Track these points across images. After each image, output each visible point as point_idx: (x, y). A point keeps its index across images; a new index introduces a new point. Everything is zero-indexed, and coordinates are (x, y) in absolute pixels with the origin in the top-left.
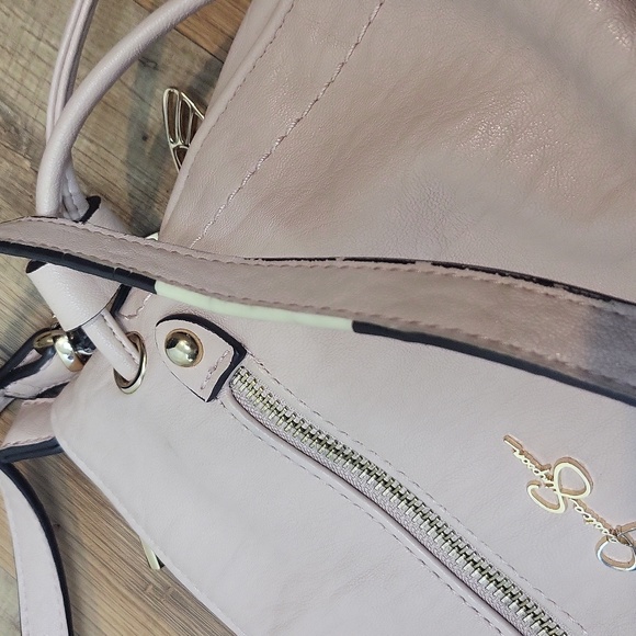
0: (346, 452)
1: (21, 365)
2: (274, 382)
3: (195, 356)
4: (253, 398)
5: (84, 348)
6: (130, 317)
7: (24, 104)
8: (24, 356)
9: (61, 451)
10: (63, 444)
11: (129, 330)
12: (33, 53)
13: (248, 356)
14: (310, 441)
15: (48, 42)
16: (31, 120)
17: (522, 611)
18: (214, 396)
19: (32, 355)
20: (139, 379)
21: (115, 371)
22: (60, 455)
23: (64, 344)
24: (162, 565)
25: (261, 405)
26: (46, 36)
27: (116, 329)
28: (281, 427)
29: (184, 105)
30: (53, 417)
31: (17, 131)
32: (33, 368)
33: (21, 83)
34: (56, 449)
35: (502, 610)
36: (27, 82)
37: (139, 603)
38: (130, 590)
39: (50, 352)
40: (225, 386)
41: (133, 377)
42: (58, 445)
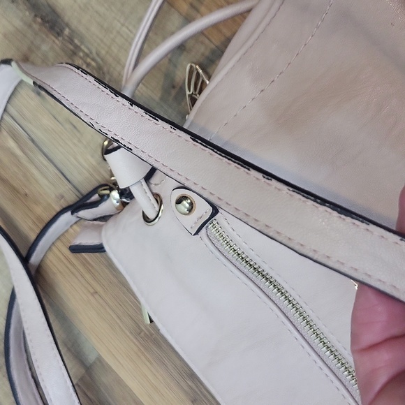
0: (264, 273)
1: (89, 201)
2: (231, 230)
3: (190, 210)
4: (218, 237)
5: (126, 198)
6: (155, 185)
7: (110, 60)
8: (91, 197)
9: (105, 251)
10: (106, 248)
11: (154, 191)
12: (118, 32)
13: (219, 214)
14: (245, 264)
15: (128, 28)
16: (112, 69)
17: (346, 373)
18: (197, 233)
19: (95, 197)
20: (157, 219)
21: (143, 212)
22: (103, 253)
23: (115, 194)
24: (151, 321)
25: (222, 241)
26: (126, 24)
27: (147, 190)
28: (231, 254)
29: (198, 73)
30: (103, 233)
31: (103, 73)
32: (95, 204)
33: (109, 47)
34: (102, 250)
35: (336, 370)
36: (113, 48)
37: (135, 341)
38: (131, 333)
39: (106, 197)
40: (204, 229)
41: (154, 217)
42: (103, 248)
